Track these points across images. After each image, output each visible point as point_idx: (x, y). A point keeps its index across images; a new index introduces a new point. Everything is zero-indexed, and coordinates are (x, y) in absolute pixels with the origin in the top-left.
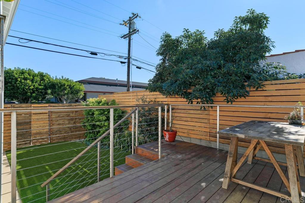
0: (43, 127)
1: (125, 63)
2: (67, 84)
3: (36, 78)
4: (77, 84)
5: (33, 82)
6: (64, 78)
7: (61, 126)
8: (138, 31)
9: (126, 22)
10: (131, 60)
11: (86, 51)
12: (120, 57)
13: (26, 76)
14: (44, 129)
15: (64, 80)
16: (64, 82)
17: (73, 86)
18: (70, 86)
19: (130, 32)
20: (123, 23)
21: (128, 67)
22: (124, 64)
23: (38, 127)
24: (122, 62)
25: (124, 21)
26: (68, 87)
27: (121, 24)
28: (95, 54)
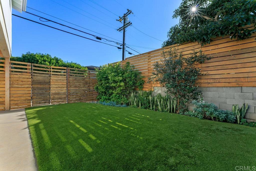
1: (121, 48)
3: (52, 61)
5: (50, 64)
6: (73, 62)
8: (131, 24)
9: (121, 18)
10: (125, 47)
11: (93, 36)
12: (117, 43)
13: (45, 59)
16: (73, 65)
19: (124, 25)
20: (119, 19)
21: (123, 51)
22: (120, 49)
23: (57, 88)
24: (119, 48)
25: (120, 17)
27: (117, 20)
28: (100, 39)
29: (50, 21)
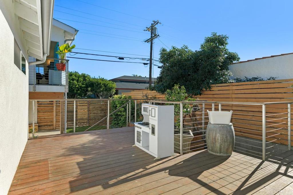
0: (84, 114)
1: (148, 64)
2: (102, 83)
3: (80, 78)
4: (110, 82)
5: (78, 82)
6: (100, 78)
7: (95, 115)
8: (158, 35)
9: (149, 28)
10: (152, 61)
11: (116, 57)
12: (143, 59)
13: (73, 78)
14: (85, 116)
15: (100, 79)
16: (100, 81)
17: (107, 85)
18: (104, 84)
19: (152, 37)
21: (150, 67)
22: (146, 65)
24: (145, 64)
25: (147, 28)
26: (103, 85)
27: (145, 30)
29: (77, 53)
